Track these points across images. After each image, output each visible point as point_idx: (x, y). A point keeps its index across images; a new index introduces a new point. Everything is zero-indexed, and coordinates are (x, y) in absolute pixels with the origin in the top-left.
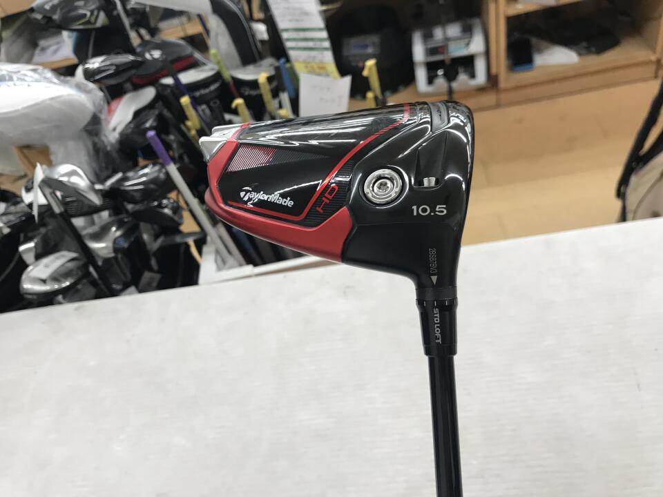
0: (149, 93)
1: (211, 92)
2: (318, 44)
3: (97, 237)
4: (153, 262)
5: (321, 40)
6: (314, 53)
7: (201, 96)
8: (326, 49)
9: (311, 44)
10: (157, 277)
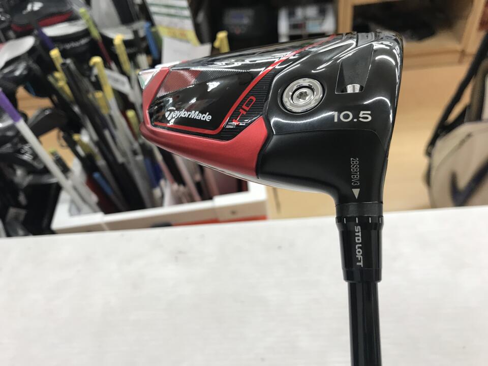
0: (28, 42)
1: (81, 46)
2: (179, 12)
4: (22, 199)
5: (182, 8)
6: (175, 20)
7: (72, 48)
8: (186, 17)
9: (172, 11)
10: (23, 213)
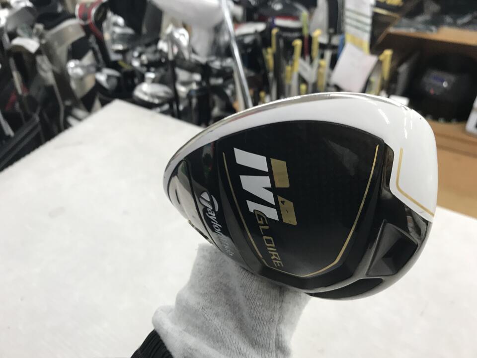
1: (293, 38)
2: (364, 27)
3: (184, 84)
5: (366, 24)
6: (359, 32)
7: (287, 37)
8: (365, 31)
9: (359, 25)
